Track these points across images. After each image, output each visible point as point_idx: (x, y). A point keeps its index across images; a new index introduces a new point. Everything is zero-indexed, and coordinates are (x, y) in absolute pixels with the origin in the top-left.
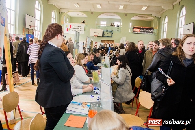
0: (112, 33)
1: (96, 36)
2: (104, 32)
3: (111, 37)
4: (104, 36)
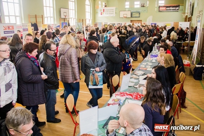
0: (140, 14)
1: (125, 17)
2: (133, 13)
3: (139, 17)
4: (133, 16)
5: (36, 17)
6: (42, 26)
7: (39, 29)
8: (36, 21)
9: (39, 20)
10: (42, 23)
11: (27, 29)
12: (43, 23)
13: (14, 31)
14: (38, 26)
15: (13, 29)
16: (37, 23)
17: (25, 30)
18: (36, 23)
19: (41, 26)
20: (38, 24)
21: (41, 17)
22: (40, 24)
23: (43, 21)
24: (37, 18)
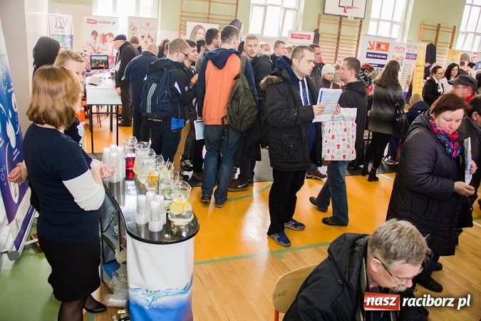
5: (438, 31)
6: (447, 52)
7: (437, 59)
8: (436, 40)
9: (444, 37)
10: (449, 45)
11: (416, 55)
12: (451, 47)
13: (386, 55)
14: (437, 51)
15: (387, 50)
16: (438, 44)
17: (411, 57)
18: (436, 43)
19: (445, 54)
20: (437, 48)
21: (452, 30)
22: (443, 48)
23: (452, 42)
24: (440, 33)
